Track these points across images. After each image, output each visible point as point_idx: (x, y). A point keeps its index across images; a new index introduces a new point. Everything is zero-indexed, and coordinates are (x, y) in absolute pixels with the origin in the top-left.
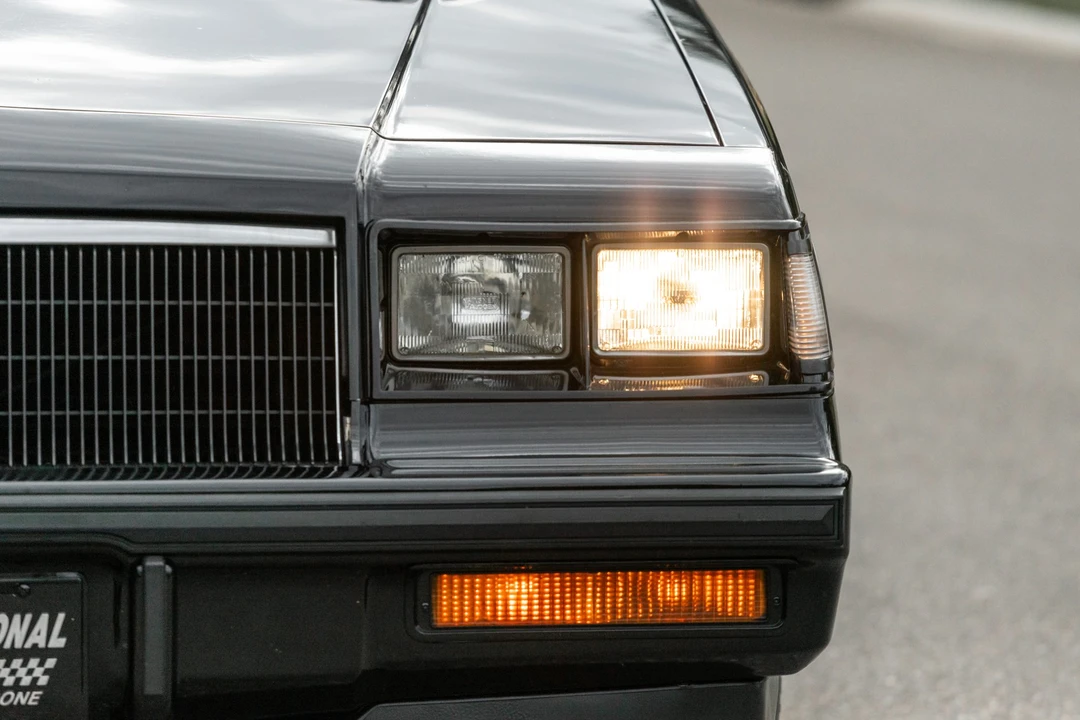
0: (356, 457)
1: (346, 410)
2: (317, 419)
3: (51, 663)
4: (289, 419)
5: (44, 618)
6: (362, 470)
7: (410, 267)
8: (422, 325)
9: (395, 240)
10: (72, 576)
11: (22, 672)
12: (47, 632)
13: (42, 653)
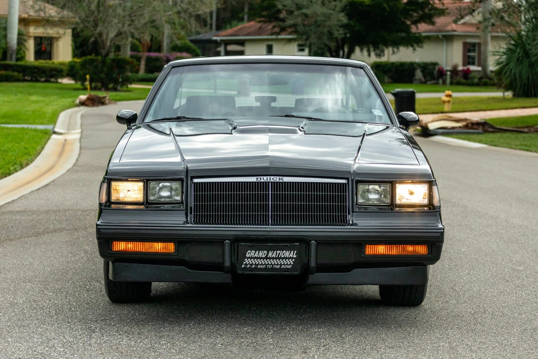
0: (351, 223)
1: (349, 214)
2: (344, 215)
3: (293, 260)
4: (338, 215)
5: (293, 251)
6: (352, 225)
7: (361, 187)
8: (363, 198)
9: (358, 182)
10: (298, 244)
11: (288, 262)
12: (293, 254)
13: (292, 258)
